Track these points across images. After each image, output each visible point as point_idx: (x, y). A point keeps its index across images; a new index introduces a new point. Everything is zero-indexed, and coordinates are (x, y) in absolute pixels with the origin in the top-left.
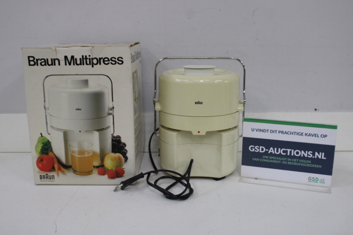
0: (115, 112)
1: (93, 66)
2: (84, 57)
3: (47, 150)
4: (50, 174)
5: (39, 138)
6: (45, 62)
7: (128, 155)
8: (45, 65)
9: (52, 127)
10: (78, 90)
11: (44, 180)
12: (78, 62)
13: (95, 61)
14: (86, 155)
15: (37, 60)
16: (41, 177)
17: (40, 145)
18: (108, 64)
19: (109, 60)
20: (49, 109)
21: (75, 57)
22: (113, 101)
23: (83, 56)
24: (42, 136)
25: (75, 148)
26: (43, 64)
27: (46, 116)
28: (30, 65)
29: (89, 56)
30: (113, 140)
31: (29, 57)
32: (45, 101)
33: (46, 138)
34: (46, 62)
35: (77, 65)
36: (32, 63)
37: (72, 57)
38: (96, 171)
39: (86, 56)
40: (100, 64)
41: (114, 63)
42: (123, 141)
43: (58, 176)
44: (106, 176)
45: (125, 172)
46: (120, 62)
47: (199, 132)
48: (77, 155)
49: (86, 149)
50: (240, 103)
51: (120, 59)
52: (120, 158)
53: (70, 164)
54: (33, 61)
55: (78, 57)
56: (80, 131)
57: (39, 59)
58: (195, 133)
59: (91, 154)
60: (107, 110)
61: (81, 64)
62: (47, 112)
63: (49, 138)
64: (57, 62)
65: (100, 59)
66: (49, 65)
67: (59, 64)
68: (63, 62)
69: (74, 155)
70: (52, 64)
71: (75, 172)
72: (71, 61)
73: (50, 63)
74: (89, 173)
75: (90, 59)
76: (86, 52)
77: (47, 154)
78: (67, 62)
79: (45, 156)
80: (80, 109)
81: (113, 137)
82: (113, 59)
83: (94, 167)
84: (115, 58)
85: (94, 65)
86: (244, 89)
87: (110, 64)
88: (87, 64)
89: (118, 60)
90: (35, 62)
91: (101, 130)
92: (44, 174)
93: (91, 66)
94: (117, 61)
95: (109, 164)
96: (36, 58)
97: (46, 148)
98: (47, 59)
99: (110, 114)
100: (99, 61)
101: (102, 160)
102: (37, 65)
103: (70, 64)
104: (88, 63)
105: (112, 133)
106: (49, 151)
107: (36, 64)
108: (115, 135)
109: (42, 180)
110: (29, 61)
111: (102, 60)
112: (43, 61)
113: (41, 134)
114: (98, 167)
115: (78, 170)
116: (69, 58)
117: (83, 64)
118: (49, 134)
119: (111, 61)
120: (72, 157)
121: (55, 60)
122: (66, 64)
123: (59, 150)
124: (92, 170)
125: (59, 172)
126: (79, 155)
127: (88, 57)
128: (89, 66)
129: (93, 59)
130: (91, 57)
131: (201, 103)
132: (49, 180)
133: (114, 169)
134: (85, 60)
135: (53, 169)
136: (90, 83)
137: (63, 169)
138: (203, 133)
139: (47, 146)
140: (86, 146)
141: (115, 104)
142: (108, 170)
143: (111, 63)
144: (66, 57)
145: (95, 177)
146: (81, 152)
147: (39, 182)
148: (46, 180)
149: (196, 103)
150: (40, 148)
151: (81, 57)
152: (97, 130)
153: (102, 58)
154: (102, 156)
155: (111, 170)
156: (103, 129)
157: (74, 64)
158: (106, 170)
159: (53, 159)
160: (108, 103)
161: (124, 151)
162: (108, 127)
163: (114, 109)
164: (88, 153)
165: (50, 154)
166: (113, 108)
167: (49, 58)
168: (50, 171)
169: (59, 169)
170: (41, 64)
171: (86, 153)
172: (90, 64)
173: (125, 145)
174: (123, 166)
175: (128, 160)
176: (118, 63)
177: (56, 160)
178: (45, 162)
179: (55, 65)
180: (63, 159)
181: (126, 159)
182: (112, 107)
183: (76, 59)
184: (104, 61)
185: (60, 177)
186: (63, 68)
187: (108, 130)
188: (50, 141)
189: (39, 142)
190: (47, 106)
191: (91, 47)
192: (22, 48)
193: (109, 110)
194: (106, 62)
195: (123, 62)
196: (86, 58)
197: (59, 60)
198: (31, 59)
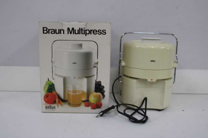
0: (99, 66)
1: (86, 35)
2: (81, 29)
3: (52, 89)
4: (53, 105)
5: (47, 81)
6: (54, 31)
7: (105, 94)
8: (54, 33)
9: (56, 74)
10: (75, 51)
11: (48, 109)
12: (77, 32)
13: (88, 32)
14: (78, 94)
15: (49, 30)
16: (46, 108)
17: (47, 87)
18: (96, 34)
19: (97, 32)
20: (54, 62)
21: (74, 29)
22: (97, 58)
23: (80, 28)
24: (49, 80)
25: (70, 88)
26: (53, 32)
27: (52, 67)
28: (44, 33)
29: (84, 28)
30: (96, 84)
31: (43, 28)
32: (52, 57)
33: (51, 82)
34: (55, 32)
36: (46, 32)
37: (73, 29)
38: (83, 104)
39: (82, 28)
40: (91, 34)
41: (100, 33)
42: (102, 84)
43: (58, 106)
44: (90, 107)
45: (103, 105)
46: (104, 33)
47: (152, 80)
48: (71, 93)
49: (78, 89)
50: (175, 62)
51: (104, 31)
52: (100, 96)
53: (67, 99)
54: (46, 30)
55: (77, 29)
56: (75, 78)
57: (50, 29)
58: (149, 80)
59: (81, 93)
60: (93, 64)
61: (78, 33)
62: (53, 64)
63: (53, 81)
64: (62, 31)
65: (91, 30)
66: (57, 33)
67: (64, 33)
68: (66, 32)
69: (69, 93)
70: (59, 33)
71: (69, 104)
72: (71, 31)
73: (57, 32)
74: (79, 105)
75: (84, 30)
76: (82, 26)
77: (51, 92)
79: (50, 94)
80: (76, 63)
81: (96, 82)
82: (100, 31)
83: (82, 101)
84: (101, 31)
86: (176, 54)
87: (97, 34)
88: (82, 34)
90: (47, 31)
91: (89, 77)
92: (48, 105)
93: (85, 35)
94: (102, 32)
95: (92, 99)
96: (48, 28)
97: (51, 88)
98: (56, 30)
99: (95, 67)
100: (90, 32)
101: (88, 97)
102: (49, 33)
103: (71, 33)
104: (83, 33)
105: (96, 79)
106: (53, 90)
107: (48, 32)
108: (98, 81)
109: (47, 109)
110: (44, 30)
111: (92, 31)
112: (53, 30)
113: (48, 79)
114: (85, 101)
115: (71, 103)
116: (71, 29)
118: (54, 79)
119: (98, 32)
120: (68, 94)
121: (61, 30)
122: (68, 33)
123: (59, 90)
124: (81, 104)
125: (59, 104)
126: (73, 93)
127: (83, 29)
128: (84, 35)
129: (86, 30)
130: (85, 29)
131: (155, 61)
132: (52, 109)
133: (95, 103)
134: (81, 31)
135: (55, 102)
136: (83, 46)
137: (61, 102)
138: (154, 80)
139: (52, 87)
140: (78, 88)
141: (99, 60)
142: (91, 103)
143: (98, 34)
144: (68, 29)
145: (83, 108)
146: (74, 91)
147: (45, 110)
148: (49, 109)
149: (151, 61)
150: (47, 88)
151: (79, 29)
152: (86, 77)
153: (92, 30)
154: (88, 94)
155: (93, 103)
156: (90, 77)
157: (73, 34)
158: (90, 104)
159: (55, 95)
160: (94, 59)
161: (102, 91)
162: (93, 75)
163: (98, 64)
164: (79, 92)
165: (54, 92)
166: (98, 63)
167: (57, 28)
168: (53, 103)
169: (59, 102)
171: (78, 92)
172: (84, 34)
173: (104, 87)
174: (101, 101)
175: (105, 97)
176: (103, 34)
177: (57, 96)
178: (49, 98)
179: (61, 33)
180: (62, 96)
181: (104, 96)
182: (97, 62)
183: (75, 30)
184: (93, 32)
185: (59, 108)
186: (66, 36)
187: (93, 77)
188: (54, 84)
189: (46, 84)
190: (53, 61)
191: (86, 23)
192: (39, 22)
193: (95, 64)
194: (95, 33)
195: (106, 33)
196: (82, 30)
197: (63, 30)
198: (45, 29)
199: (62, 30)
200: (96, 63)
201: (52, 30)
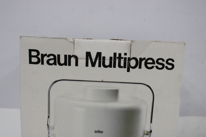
1: (128, 71)
2: (117, 56)
6: (54, 59)
8: (55, 64)
10: (102, 105)
12: (107, 63)
13: (133, 63)
15: (43, 56)
18: (152, 67)
19: (154, 63)
20: (54, 128)
21: (102, 55)
22: (151, 122)
23: (115, 54)
26: (52, 62)
28: (31, 62)
29: (125, 54)
31: (30, 51)
32: (49, 117)
34: (56, 60)
35: (105, 66)
36: (34, 60)
37: (99, 54)
39: (120, 54)
40: (140, 67)
41: (160, 66)
46: (170, 67)
51: (170, 62)
54: (36, 56)
55: (107, 54)
57: (46, 55)
60: (141, 134)
61: (110, 66)
62: (51, 132)
64: (73, 60)
65: (141, 60)
66: (61, 65)
67: (77, 64)
68: (82, 62)
70: (65, 64)
72: (95, 60)
73: (62, 61)
75: (125, 59)
76: (121, 49)
78: (89, 61)
82: (160, 61)
84: (163, 60)
85: (131, 69)
87: (155, 67)
88: (120, 66)
89: (167, 63)
90: (38, 59)
93: (126, 69)
94: (166, 65)
96: (41, 53)
98: (59, 56)
100: (139, 63)
102: (43, 63)
103: (93, 65)
104: (122, 64)
107: (40, 61)
110: (31, 56)
111: (143, 62)
112: (52, 57)
116: (94, 56)
117: (115, 67)
119: (156, 64)
121: (70, 57)
122: (87, 65)
127: (123, 56)
128: (123, 69)
129: (130, 59)
130: (128, 56)
134: (118, 61)
136: (120, 94)
141: (154, 127)
143: (157, 67)
144: (88, 54)
151: (112, 56)
153: (144, 59)
157: (100, 66)
160: (144, 124)
163: (152, 134)
166: (151, 132)
167: (62, 52)
170: (48, 62)
172: (125, 67)
176: (167, 68)
179: (70, 65)
182: (149, 131)
183: (104, 58)
184: (146, 64)
190: (50, 125)
191: (129, 41)
192: (21, 37)
193: (144, 134)
194: (149, 66)
195: (173, 66)
196: (120, 58)
197: (76, 58)
198: (34, 53)
199: (73, 56)
200: (147, 132)
201: (49, 56)
